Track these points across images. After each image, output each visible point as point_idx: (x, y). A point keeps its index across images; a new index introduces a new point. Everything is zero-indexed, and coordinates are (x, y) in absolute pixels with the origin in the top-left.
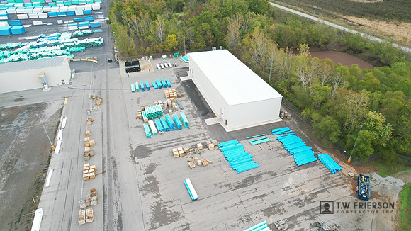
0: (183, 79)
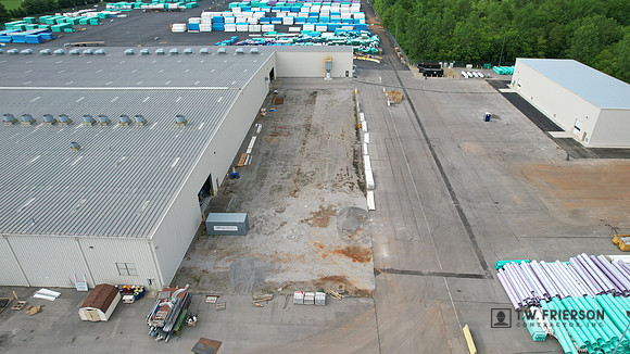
0: (502, 90)
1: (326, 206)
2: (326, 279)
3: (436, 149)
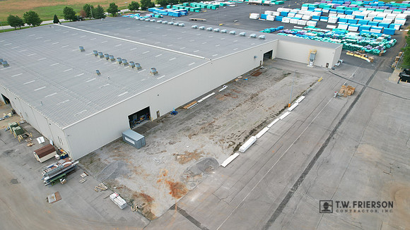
1: (199, 151)
2: (143, 195)
3: (332, 141)
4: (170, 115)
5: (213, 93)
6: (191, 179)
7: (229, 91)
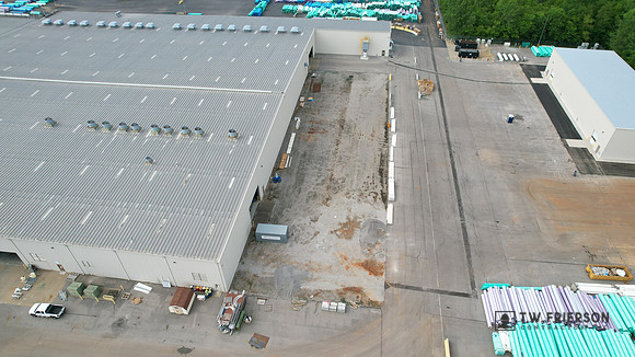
1: (352, 218)
3: (455, 156)
4: (275, 185)
5: (294, 135)
6: (374, 251)
7: (308, 125)
